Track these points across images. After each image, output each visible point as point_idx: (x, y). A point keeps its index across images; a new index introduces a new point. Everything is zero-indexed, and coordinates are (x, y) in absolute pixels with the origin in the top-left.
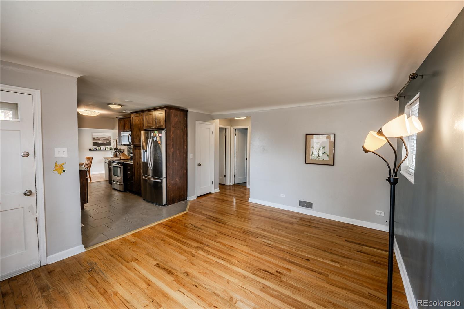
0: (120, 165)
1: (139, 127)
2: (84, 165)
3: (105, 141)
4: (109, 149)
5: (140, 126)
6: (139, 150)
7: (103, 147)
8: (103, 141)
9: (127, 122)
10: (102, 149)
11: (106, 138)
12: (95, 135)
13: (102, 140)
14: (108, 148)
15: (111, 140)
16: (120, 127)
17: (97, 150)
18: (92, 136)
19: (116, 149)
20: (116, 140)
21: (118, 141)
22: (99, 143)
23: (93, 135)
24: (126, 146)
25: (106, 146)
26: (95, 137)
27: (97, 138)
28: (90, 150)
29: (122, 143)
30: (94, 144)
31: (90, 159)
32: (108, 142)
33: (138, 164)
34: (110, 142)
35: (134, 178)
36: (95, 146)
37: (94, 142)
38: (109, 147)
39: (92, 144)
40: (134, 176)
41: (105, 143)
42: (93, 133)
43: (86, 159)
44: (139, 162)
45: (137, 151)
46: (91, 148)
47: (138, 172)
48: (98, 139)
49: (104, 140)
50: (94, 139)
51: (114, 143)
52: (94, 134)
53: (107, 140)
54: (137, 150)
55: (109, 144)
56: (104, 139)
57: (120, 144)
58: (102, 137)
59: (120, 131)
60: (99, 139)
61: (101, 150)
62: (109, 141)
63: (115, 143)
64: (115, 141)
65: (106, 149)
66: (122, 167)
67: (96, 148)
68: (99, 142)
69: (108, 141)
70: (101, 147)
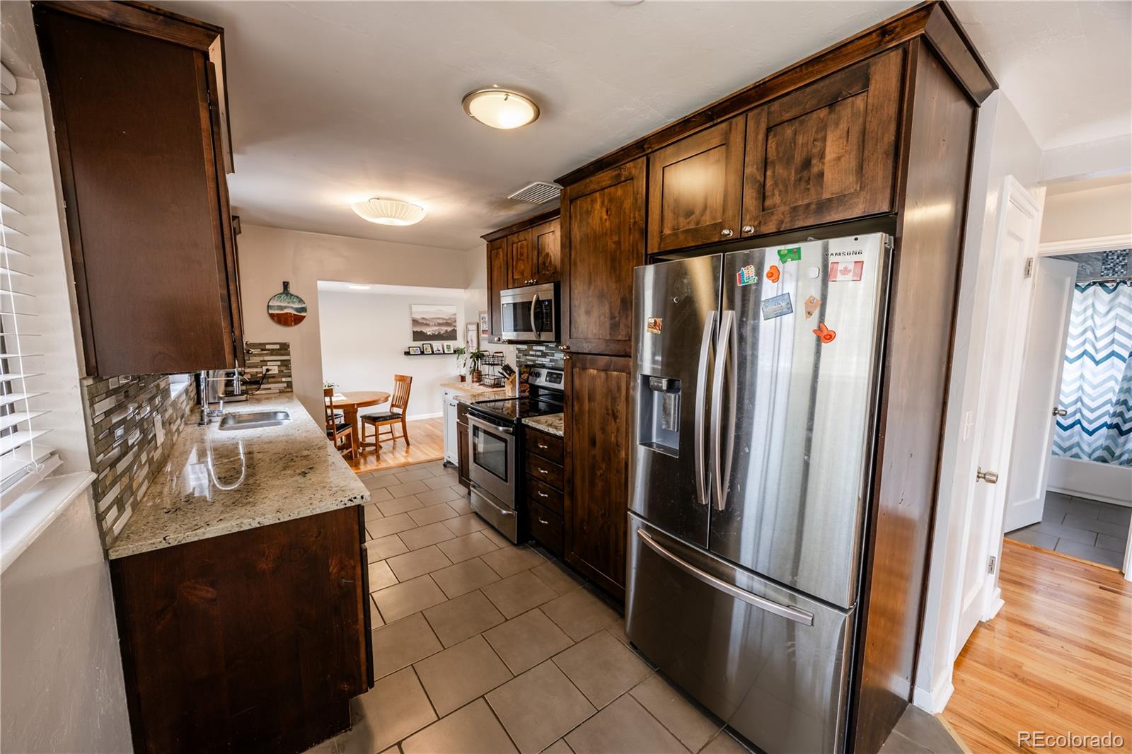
0: (506, 432)
1: (611, 246)
2: (390, 399)
3: (443, 329)
4: (452, 352)
5: (618, 243)
6: (603, 374)
7: (437, 345)
8: (436, 328)
9: (522, 247)
10: (435, 349)
11: (443, 319)
12: (421, 311)
13: (435, 325)
14: (449, 347)
15: (455, 326)
16: (495, 274)
17: (422, 353)
18: (411, 313)
19: (478, 356)
20: (478, 324)
21: (485, 326)
22: (428, 333)
23: (413, 310)
24: (512, 347)
25: (446, 343)
26: (418, 317)
27: (423, 318)
28: (407, 353)
29: (503, 333)
30: (418, 336)
31: (405, 382)
32: (450, 331)
33: (593, 443)
34: (454, 331)
35: (567, 502)
36: (419, 344)
37: (415, 330)
38: (453, 344)
39: (411, 336)
40: (572, 494)
41: (442, 332)
42: (413, 306)
43: (394, 382)
44: (599, 437)
45: (593, 378)
46: (409, 348)
47: (592, 483)
48: (425, 322)
49: (439, 324)
50: (415, 322)
51: (470, 333)
52: (415, 308)
53: (447, 324)
54: (593, 372)
55: (452, 336)
56: (440, 321)
57: (496, 339)
58: (434, 316)
59: (495, 288)
60: (428, 322)
61: (433, 353)
62: (452, 328)
63: (473, 335)
64: (474, 327)
65: (444, 351)
66: (511, 440)
67: (421, 347)
69: (449, 329)
70: (434, 345)
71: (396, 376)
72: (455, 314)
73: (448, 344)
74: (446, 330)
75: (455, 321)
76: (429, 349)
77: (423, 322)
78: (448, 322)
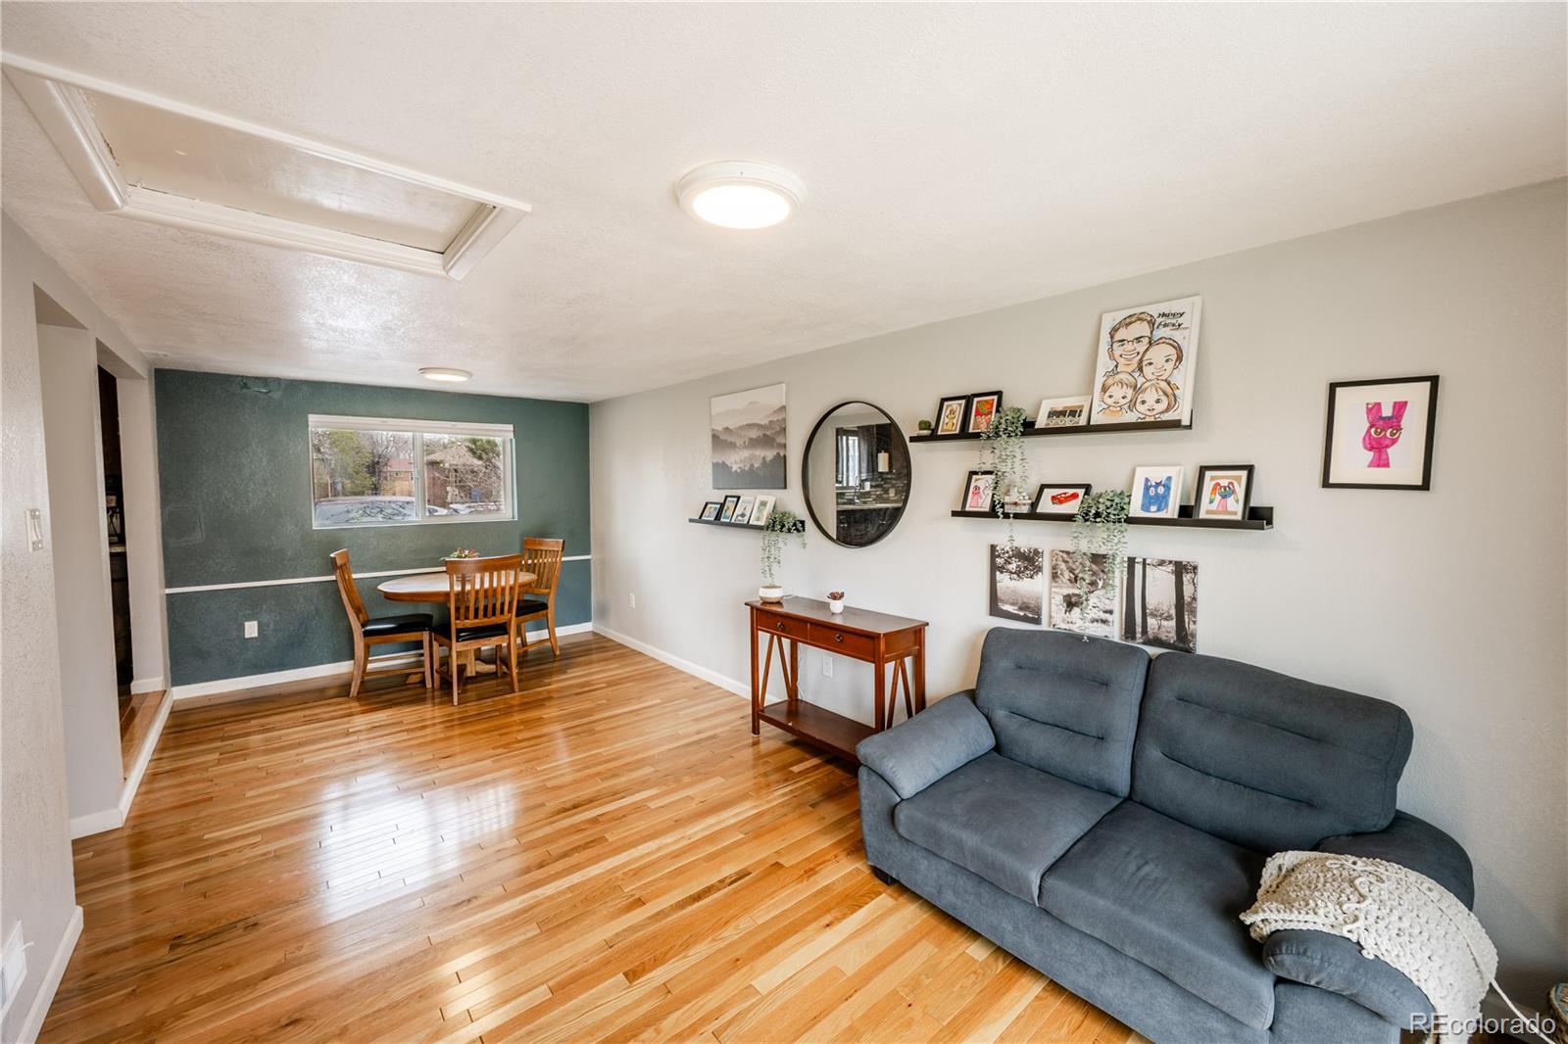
7: (749, 499)
8: (747, 453)
10: (738, 511)
11: (759, 426)
13: (745, 446)
15: (784, 446)
17: (717, 520)
22: (734, 468)
26: (720, 426)
27: (727, 430)
36: (721, 495)
41: (756, 465)
48: (729, 439)
50: (716, 439)
56: (754, 434)
68: (734, 462)
69: (773, 454)
70: (743, 499)
73: (766, 499)
74: (764, 458)
75: (784, 430)
77: (726, 441)
78: (768, 433)
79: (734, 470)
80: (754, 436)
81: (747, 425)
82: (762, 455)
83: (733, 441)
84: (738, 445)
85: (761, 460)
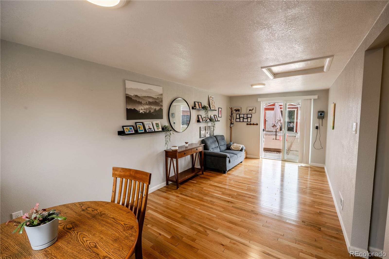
4: (160, 130)
7: (148, 123)
8: (147, 107)
10: (147, 128)
11: (153, 98)
13: (146, 104)
15: (162, 106)
17: (137, 132)
18: (125, 89)
22: (141, 111)
23: (127, 86)
25: (155, 121)
26: (132, 94)
27: (136, 96)
28: (121, 133)
30: (131, 114)
32: (158, 111)
34: (161, 110)
36: (131, 122)
37: (129, 108)
39: (123, 114)
41: (152, 111)
42: (126, 82)
46: (123, 127)
48: (138, 100)
49: (150, 103)
50: (129, 99)
53: (156, 103)
55: (159, 114)
56: (151, 100)
61: (145, 132)
62: (160, 107)
67: (134, 125)
68: (141, 109)
69: (158, 108)
70: (145, 123)
71: (115, 169)
72: (162, 94)
73: (157, 122)
74: (155, 109)
75: (162, 101)
76: (142, 128)
77: (136, 100)
78: (157, 101)
79: (140, 112)
80: (151, 101)
81: (147, 96)
82: (154, 108)
83: (140, 101)
84: (143, 103)
85: (154, 110)
